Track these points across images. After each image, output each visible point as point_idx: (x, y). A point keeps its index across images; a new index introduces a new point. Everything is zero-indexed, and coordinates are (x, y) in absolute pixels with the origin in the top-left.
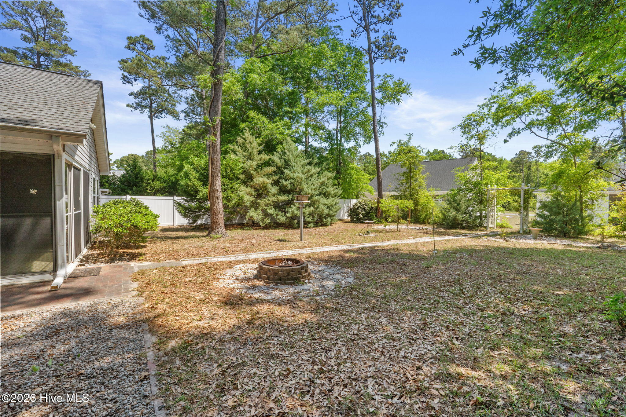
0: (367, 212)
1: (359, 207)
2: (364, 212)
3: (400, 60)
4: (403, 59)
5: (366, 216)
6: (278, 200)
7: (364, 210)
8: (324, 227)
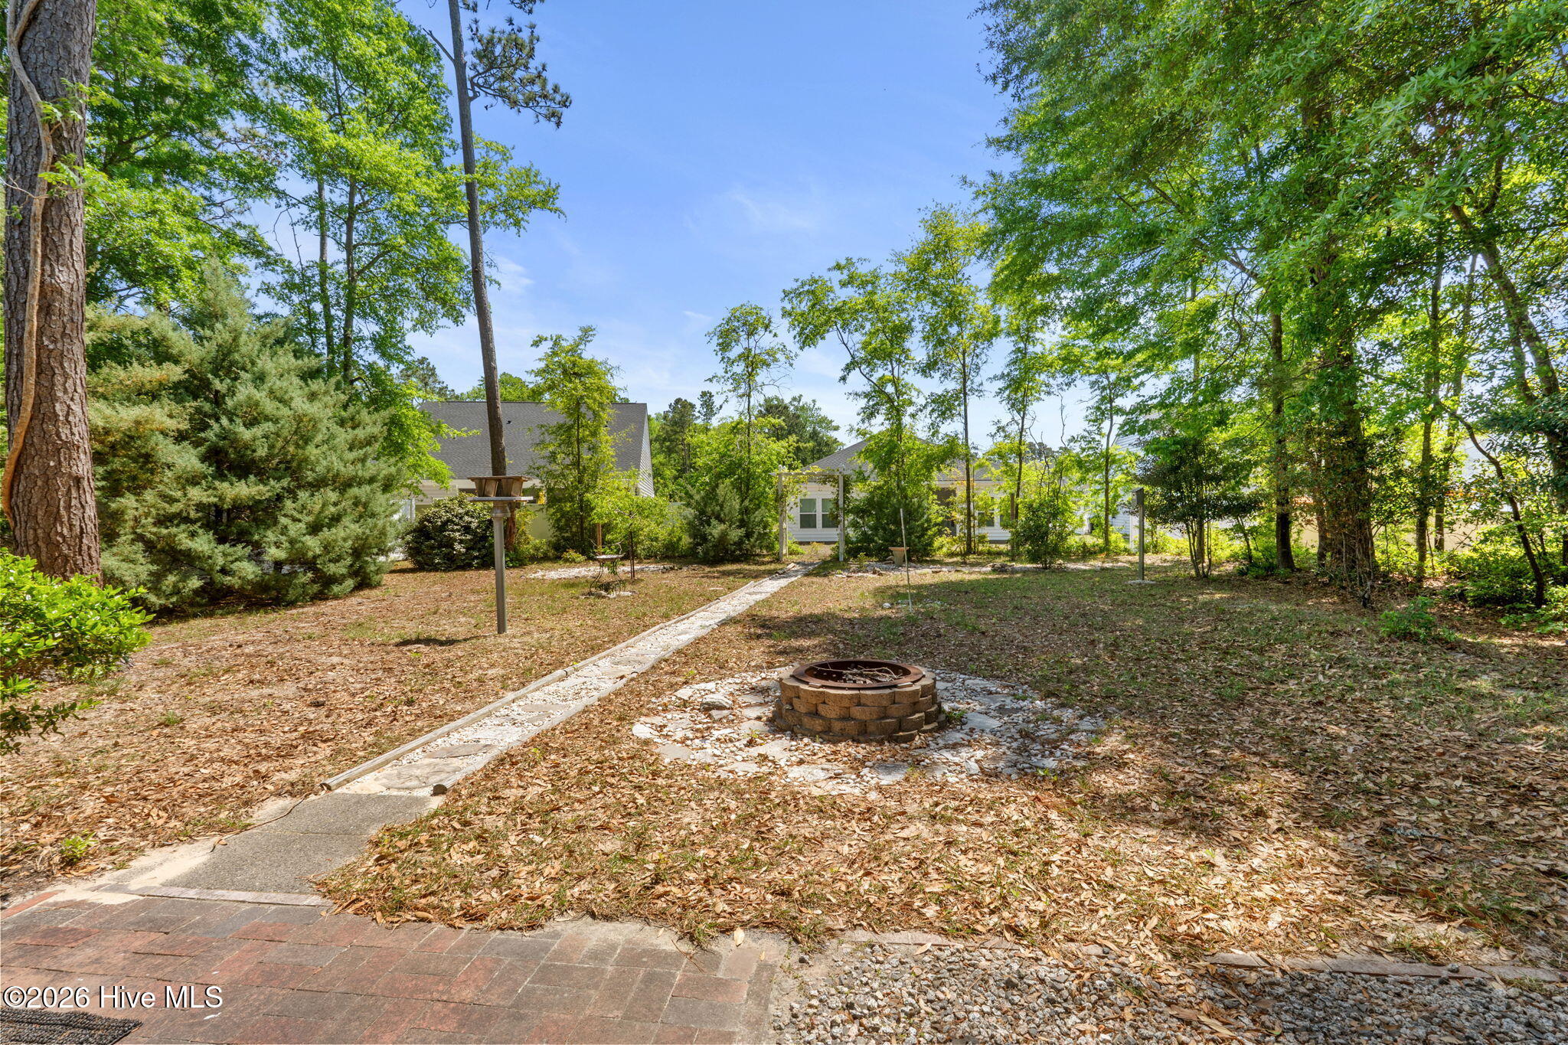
0: (475, 533)
1: (449, 521)
2: (469, 537)
3: (548, 118)
4: (555, 117)
5: (472, 548)
6: (221, 498)
7: (467, 529)
8: (366, 592)
